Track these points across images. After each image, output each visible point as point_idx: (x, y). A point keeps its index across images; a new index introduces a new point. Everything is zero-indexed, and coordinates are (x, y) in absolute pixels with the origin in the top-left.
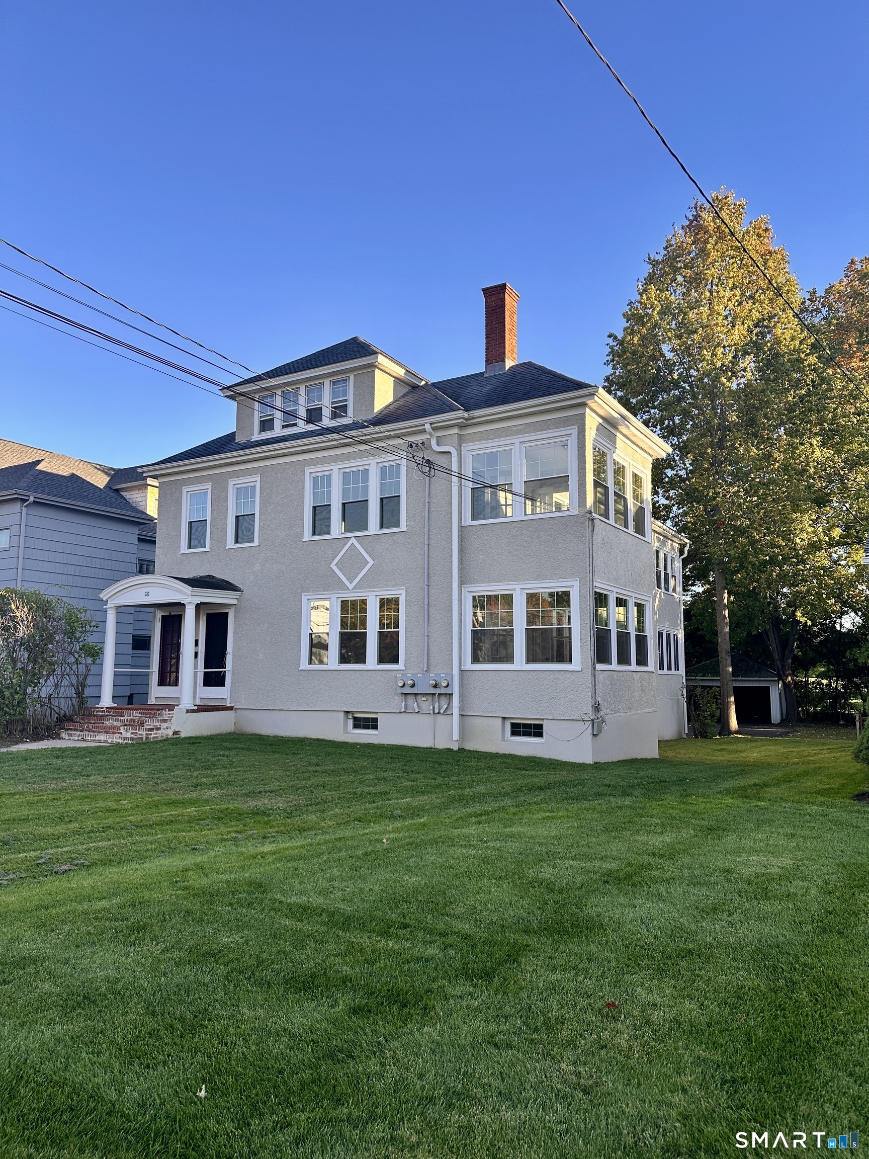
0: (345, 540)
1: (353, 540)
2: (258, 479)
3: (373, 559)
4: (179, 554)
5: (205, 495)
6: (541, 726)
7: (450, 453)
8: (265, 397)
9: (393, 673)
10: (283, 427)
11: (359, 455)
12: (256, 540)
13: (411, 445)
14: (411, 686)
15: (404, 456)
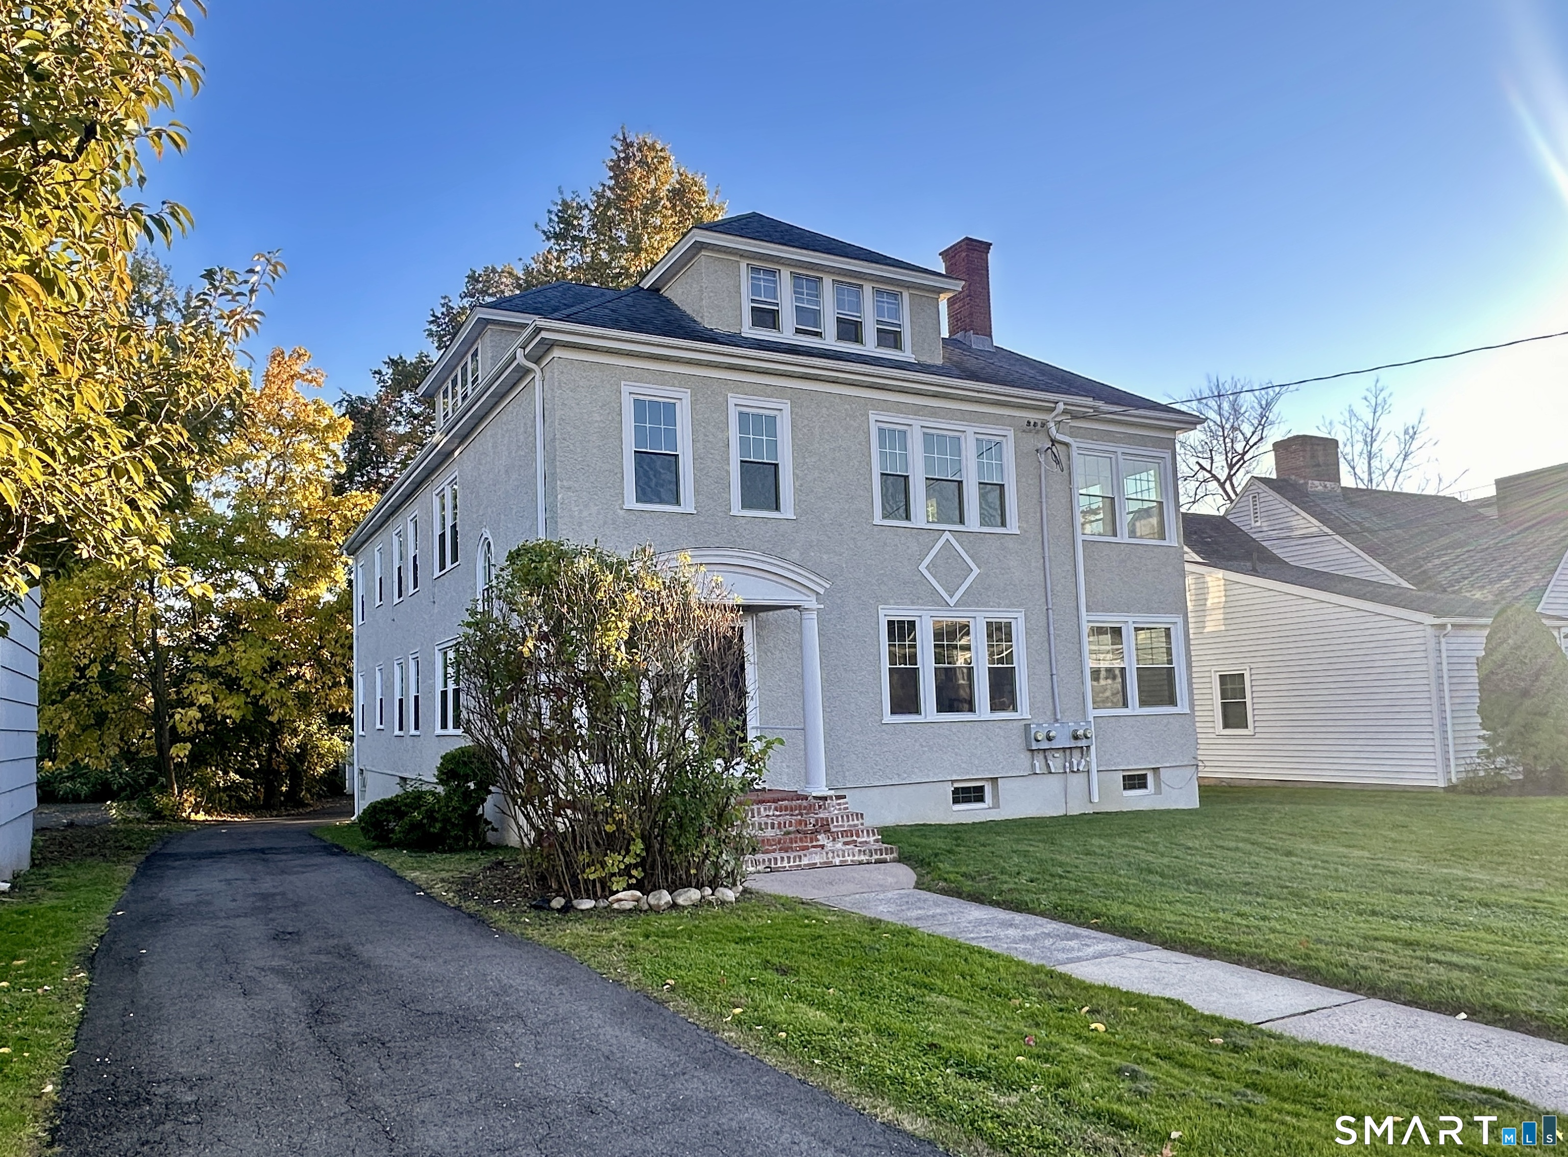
0: (936, 533)
1: (948, 535)
2: (787, 407)
3: (979, 568)
4: (622, 509)
5: (670, 409)
6: (1144, 777)
7: (1067, 445)
8: (755, 270)
9: (1015, 723)
10: (798, 331)
11: (950, 414)
12: (788, 510)
13: (1029, 423)
14: (1049, 739)
15: (1011, 434)
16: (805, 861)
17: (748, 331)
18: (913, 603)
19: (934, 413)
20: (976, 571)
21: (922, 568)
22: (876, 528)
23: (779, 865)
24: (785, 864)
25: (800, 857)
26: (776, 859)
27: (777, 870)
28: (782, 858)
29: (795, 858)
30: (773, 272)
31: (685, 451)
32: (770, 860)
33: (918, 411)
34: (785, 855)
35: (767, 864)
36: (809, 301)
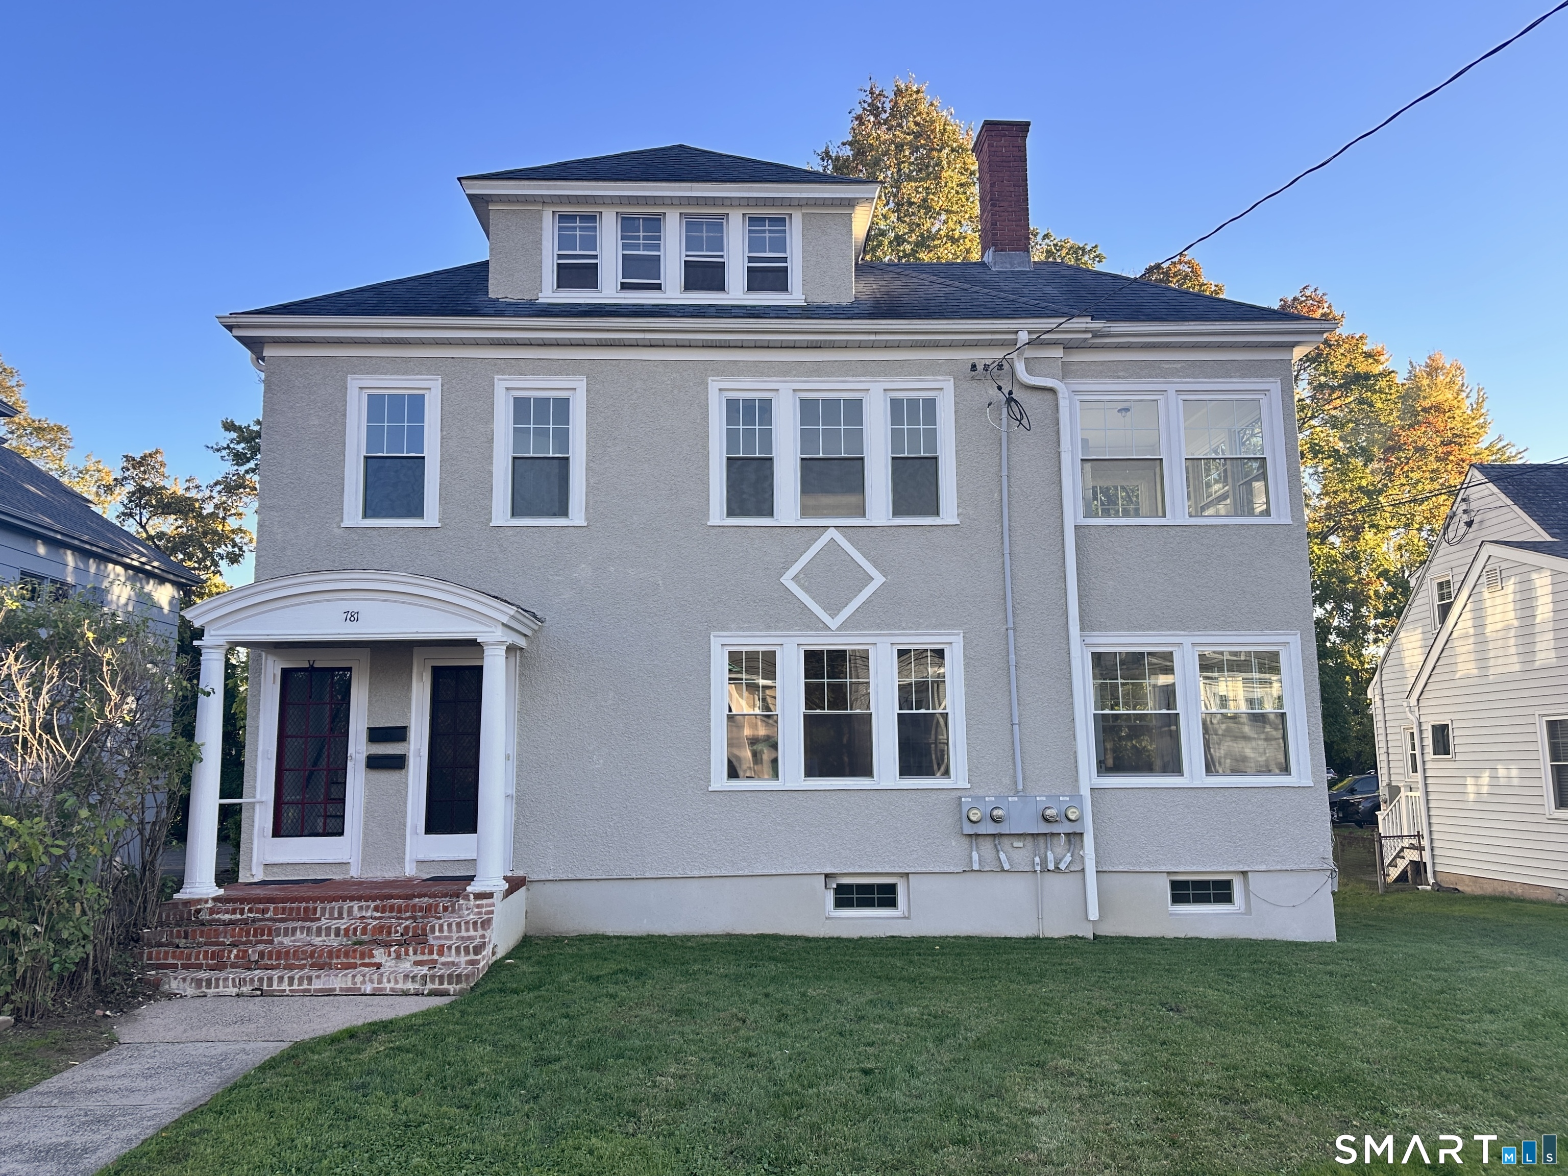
0: (813, 531)
1: (832, 533)
2: (580, 384)
3: (884, 573)
4: (339, 527)
5: (417, 403)
6: (1227, 884)
7: (1052, 390)
8: (563, 218)
9: (943, 795)
10: (624, 286)
11: (846, 369)
12: (577, 515)
13: (974, 367)
14: (996, 820)
15: (949, 385)
16: (317, 985)
17: (549, 294)
18: (768, 628)
19: (817, 370)
20: (879, 579)
21: (787, 580)
22: (713, 531)
23: (275, 987)
24: (285, 986)
25: (310, 979)
26: (270, 979)
27: (271, 994)
28: (281, 979)
29: (301, 979)
30: (592, 218)
31: (432, 452)
32: (261, 980)
33: (786, 370)
34: (287, 975)
35: (256, 984)
36: (646, 247)
